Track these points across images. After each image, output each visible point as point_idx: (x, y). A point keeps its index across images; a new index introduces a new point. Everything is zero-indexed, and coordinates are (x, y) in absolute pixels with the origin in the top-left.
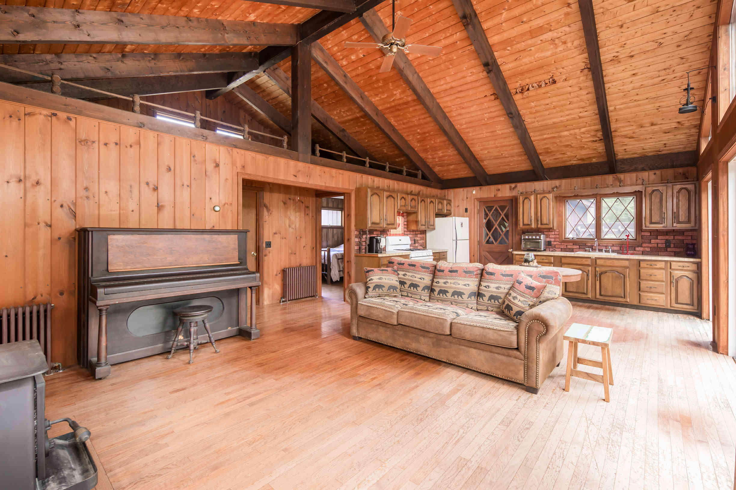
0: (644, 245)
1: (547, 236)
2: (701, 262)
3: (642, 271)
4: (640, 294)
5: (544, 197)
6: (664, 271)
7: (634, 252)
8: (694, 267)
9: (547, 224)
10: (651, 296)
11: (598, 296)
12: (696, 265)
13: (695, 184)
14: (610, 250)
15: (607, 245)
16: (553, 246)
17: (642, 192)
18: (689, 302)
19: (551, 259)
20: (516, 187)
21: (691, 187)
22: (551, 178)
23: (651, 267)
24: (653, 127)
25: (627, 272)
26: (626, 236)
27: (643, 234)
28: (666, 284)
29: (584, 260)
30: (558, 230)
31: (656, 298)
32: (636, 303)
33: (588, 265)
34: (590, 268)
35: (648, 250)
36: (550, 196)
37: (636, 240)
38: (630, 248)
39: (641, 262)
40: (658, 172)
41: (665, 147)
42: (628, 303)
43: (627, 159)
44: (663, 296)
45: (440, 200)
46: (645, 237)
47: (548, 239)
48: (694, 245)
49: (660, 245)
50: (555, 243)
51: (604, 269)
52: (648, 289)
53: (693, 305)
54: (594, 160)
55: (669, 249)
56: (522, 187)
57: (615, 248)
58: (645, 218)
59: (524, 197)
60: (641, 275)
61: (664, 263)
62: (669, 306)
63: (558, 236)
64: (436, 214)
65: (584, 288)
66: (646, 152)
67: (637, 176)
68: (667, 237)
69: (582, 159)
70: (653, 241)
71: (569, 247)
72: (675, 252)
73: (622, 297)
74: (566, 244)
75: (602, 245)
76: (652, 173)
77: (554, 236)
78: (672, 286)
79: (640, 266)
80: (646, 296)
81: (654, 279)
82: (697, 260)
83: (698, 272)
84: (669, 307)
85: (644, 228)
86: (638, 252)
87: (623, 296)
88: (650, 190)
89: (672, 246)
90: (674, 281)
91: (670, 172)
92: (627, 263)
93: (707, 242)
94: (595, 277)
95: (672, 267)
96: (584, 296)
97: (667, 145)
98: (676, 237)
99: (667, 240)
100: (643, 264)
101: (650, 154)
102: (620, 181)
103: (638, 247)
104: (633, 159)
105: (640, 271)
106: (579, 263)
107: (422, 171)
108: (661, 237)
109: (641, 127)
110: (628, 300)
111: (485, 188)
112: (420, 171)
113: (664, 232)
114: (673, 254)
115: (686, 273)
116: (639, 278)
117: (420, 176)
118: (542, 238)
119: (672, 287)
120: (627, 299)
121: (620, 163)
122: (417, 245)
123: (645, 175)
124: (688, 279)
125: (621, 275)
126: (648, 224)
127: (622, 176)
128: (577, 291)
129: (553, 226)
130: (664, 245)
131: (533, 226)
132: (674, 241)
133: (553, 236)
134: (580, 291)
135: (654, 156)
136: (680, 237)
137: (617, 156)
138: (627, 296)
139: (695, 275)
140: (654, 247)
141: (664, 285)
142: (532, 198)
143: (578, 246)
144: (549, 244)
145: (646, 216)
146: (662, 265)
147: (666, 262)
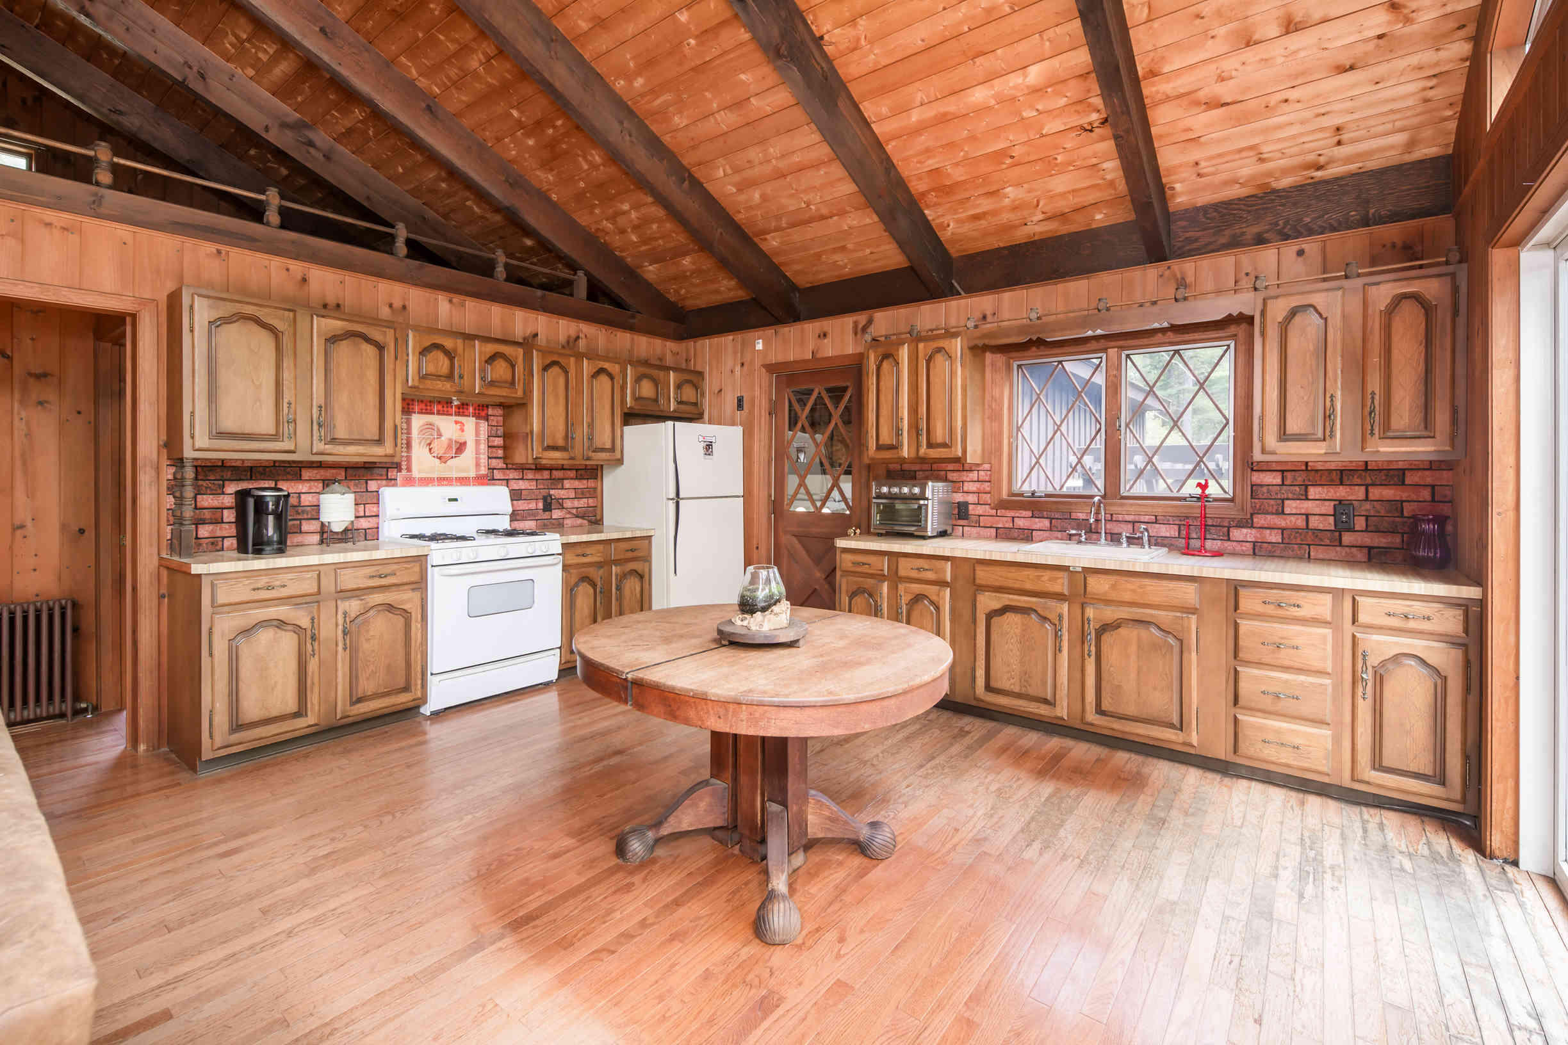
0: (1259, 520)
1: (957, 486)
2: (1482, 603)
3: (1245, 625)
4: (1235, 718)
5: (939, 350)
6: (1327, 632)
7: (1227, 544)
8: (1451, 622)
9: (944, 445)
10: (1278, 732)
11: (1091, 716)
12: (1459, 613)
13: (1453, 275)
14: (1146, 539)
15: (1137, 518)
16: (974, 518)
17: (1252, 318)
18: (1428, 771)
19: (945, 572)
20: (870, 322)
21: (1432, 288)
22: (971, 289)
23: (1280, 612)
24: (1295, 41)
25: (1189, 629)
26: (1199, 485)
27: (1257, 478)
28: (1337, 686)
29: (1047, 575)
30: (987, 466)
31: (1298, 741)
32: (1221, 750)
33: (1060, 597)
34: (1065, 606)
35: (1274, 537)
36: (957, 346)
37: (1232, 500)
38: (1213, 530)
39: (1243, 592)
40: (1311, 245)
41: (1339, 143)
42: (1192, 751)
43: (1204, 209)
44: (1326, 732)
45: (642, 370)
46: (1265, 489)
47: (959, 497)
48: (1441, 520)
49: (1315, 522)
50: (980, 510)
51: (1111, 614)
52: (1267, 702)
53: (1443, 783)
54: (1100, 218)
55: (1347, 538)
56: (885, 321)
57: (1164, 531)
58: (1262, 418)
59: (881, 350)
60: (1241, 643)
61: (1328, 599)
62: (1347, 774)
63: (986, 486)
64: (626, 414)
65: (1044, 683)
66: (1269, 174)
67: (1237, 265)
68: (1342, 492)
69: (1062, 216)
70: (1291, 506)
71: (1020, 523)
72: (1370, 548)
73: (1171, 726)
74: (1012, 513)
75: (1120, 518)
76: (1290, 250)
77: (977, 485)
78: (1360, 692)
79: (1236, 608)
80: (1261, 728)
81: (1287, 663)
82: (1471, 592)
83: (1466, 641)
84: (1347, 782)
85: (1257, 456)
86: (1238, 548)
87: (1175, 720)
88: (1278, 309)
89: (1360, 523)
90: (1368, 676)
91: (1354, 241)
92: (1189, 594)
93: (1511, 514)
94: (1083, 643)
95: (1362, 618)
96: (1043, 710)
97: (1345, 137)
98: (1375, 493)
99: (1340, 501)
100: (1249, 601)
101: (1286, 182)
102: (1182, 283)
103: (1240, 525)
104: (1227, 204)
105: (1236, 627)
106: (1028, 586)
107: (587, 274)
108: (1319, 489)
109: (1248, 45)
110: (1194, 740)
111: (791, 331)
112: (581, 273)
113: (1330, 471)
114: (1361, 555)
115: (1417, 646)
116: (1236, 656)
117: (581, 289)
118: (928, 494)
119: (1360, 702)
120: (1189, 735)
121: (1183, 223)
122: (557, 514)
123: (1267, 258)
124: (1424, 671)
125: (1171, 640)
126: (1271, 440)
127: (1187, 267)
128: (1023, 691)
129: (964, 451)
130: (1331, 519)
131: (905, 452)
132: (1367, 506)
133: (972, 487)
134: (1032, 691)
135: (1300, 188)
136: (1388, 493)
137: (1173, 196)
138: (1190, 723)
139: (1457, 654)
140: (1296, 529)
141: (1330, 689)
142: (904, 353)
143: (1046, 523)
144: (961, 512)
145: (1267, 408)
146: (1323, 606)
147: (1338, 593)
